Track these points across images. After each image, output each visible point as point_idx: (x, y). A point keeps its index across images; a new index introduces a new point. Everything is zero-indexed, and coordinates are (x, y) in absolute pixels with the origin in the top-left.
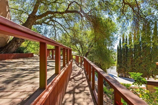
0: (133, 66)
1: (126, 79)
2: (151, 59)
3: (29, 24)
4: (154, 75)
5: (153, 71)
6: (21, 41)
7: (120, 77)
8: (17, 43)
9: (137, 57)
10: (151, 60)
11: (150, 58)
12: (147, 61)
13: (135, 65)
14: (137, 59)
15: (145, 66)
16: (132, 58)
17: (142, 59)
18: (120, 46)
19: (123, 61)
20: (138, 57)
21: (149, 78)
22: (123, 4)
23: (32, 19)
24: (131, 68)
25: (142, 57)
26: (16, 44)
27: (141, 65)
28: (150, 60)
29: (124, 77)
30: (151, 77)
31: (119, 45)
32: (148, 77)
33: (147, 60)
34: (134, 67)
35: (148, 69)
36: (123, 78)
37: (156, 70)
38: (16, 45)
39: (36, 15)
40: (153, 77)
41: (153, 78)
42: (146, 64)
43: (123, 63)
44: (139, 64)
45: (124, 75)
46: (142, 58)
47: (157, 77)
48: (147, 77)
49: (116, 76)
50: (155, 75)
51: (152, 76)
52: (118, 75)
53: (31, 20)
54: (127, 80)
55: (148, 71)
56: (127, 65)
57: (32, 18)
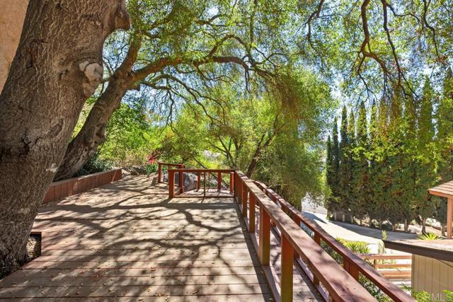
0: (368, 193)
1: (348, 228)
2: (415, 175)
3: (117, 95)
4: (421, 217)
5: (418, 208)
6: (96, 142)
7: (332, 220)
8: (87, 148)
9: (379, 170)
10: (414, 178)
11: (411, 174)
12: (404, 180)
13: (374, 190)
14: (380, 175)
15: (400, 194)
16: (366, 172)
17: (391, 175)
18: (336, 138)
19: (343, 179)
20: (382, 169)
21: (408, 224)
22: (361, 54)
23: (123, 81)
24: (363, 199)
25: (391, 171)
26: (86, 150)
27: (388, 190)
28: (412, 177)
29: (344, 220)
30: (414, 221)
31: (331, 137)
32: (406, 222)
33: (404, 177)
34: (370, 195)
35: (407, 202)
36: (341, 223)
37: (426, 206)
38: (85, 154)
39: (132, 71)
40: (419, 222)
41: (419, 224)
42: (401, 188)
43: (342, 185)
44: (385, 189)
45: (344, 216)
46: (392, 173)
47: (428, 223)
48: (403, 222)
49: (324, 217)
50: (425, 217)
51: (416, 221)
52: (328, 215)
53: (121, 83)
54: (352, 231)
55: (408, 206)
56: (351, 189)
57: (123, 78)
